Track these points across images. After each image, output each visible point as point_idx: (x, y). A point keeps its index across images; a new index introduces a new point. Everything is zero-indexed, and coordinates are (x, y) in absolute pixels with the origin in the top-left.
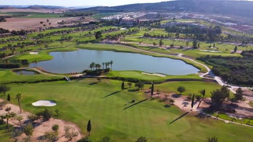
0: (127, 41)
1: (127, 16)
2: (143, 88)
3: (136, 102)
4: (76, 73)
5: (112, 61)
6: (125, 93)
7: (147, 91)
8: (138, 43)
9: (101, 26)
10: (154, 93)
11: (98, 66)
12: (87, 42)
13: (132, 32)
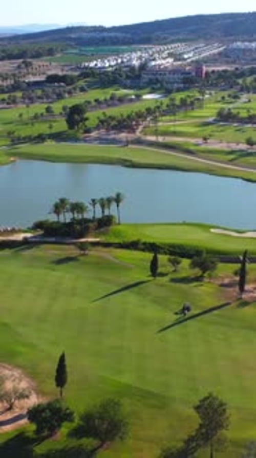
0: (165, 134)
1: (165, 54)
2: (213, 274)
3: (194, 312)
4: (13, 231)
5: (118, 195)
6: (162, 285)
7: (226, 281)
8: (200, 141)
9: (82, 90)
10: (247, 287)
11: (78, 207)
12: (40, 138)
13: (179, 107)
